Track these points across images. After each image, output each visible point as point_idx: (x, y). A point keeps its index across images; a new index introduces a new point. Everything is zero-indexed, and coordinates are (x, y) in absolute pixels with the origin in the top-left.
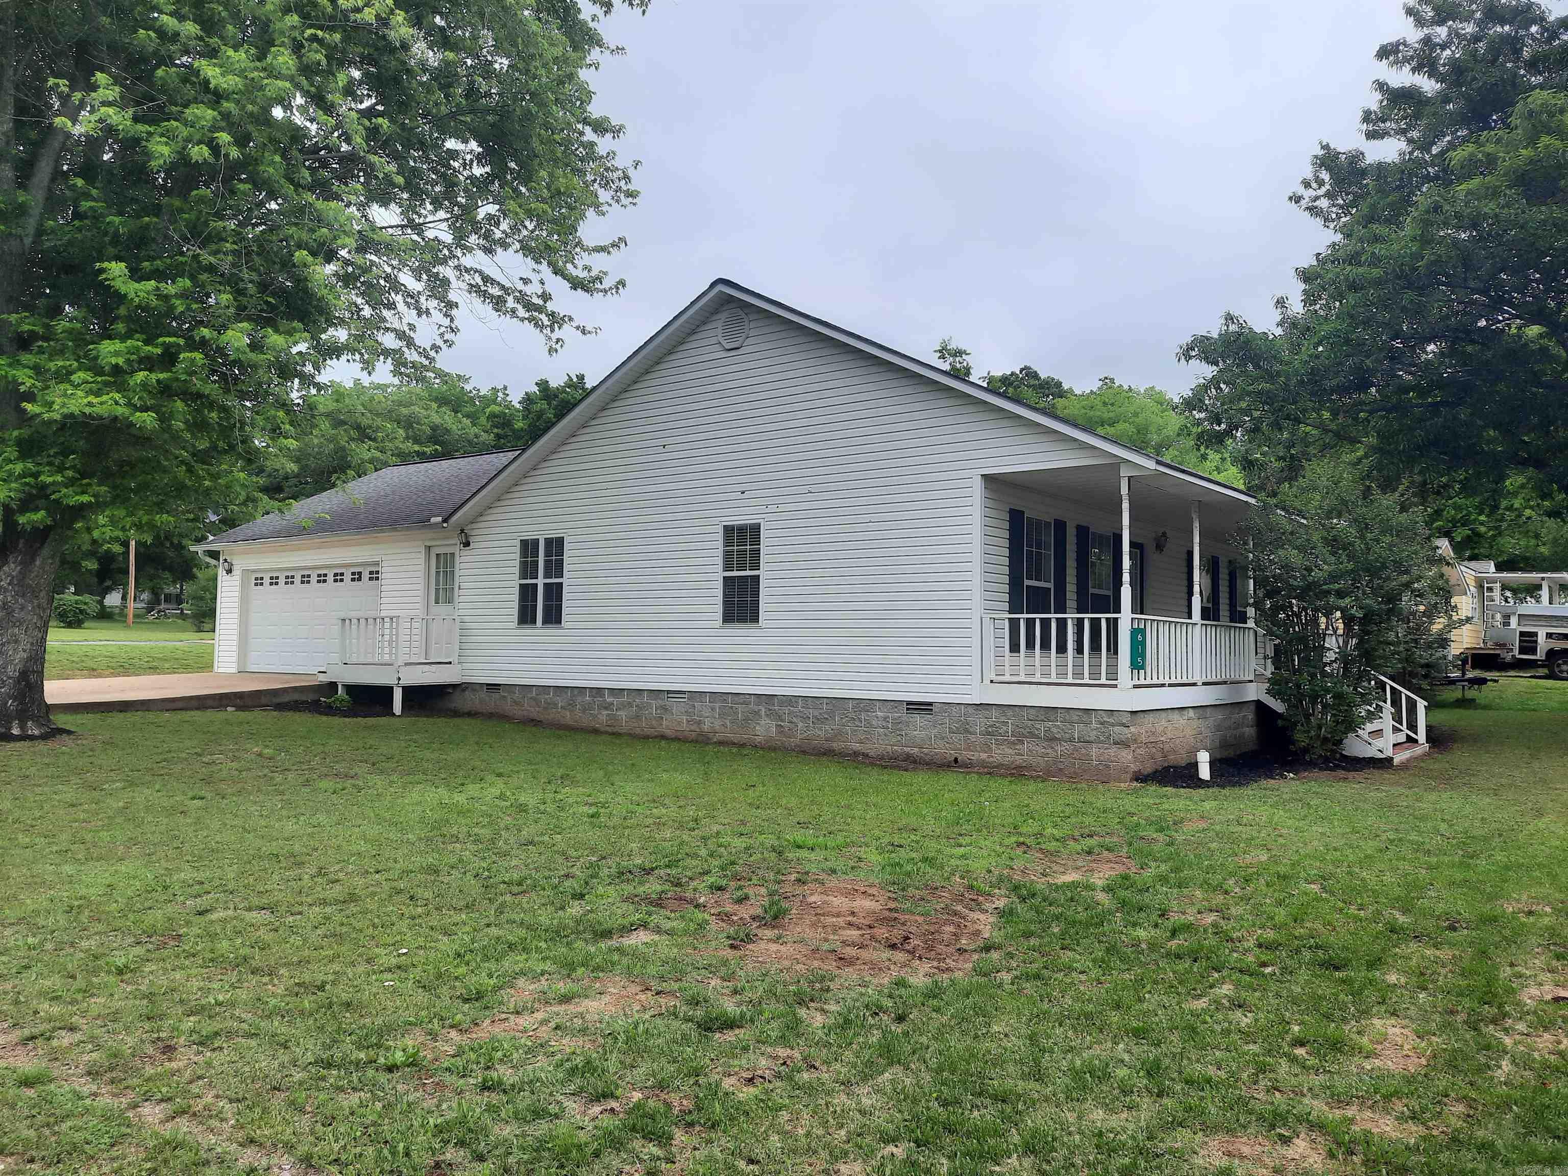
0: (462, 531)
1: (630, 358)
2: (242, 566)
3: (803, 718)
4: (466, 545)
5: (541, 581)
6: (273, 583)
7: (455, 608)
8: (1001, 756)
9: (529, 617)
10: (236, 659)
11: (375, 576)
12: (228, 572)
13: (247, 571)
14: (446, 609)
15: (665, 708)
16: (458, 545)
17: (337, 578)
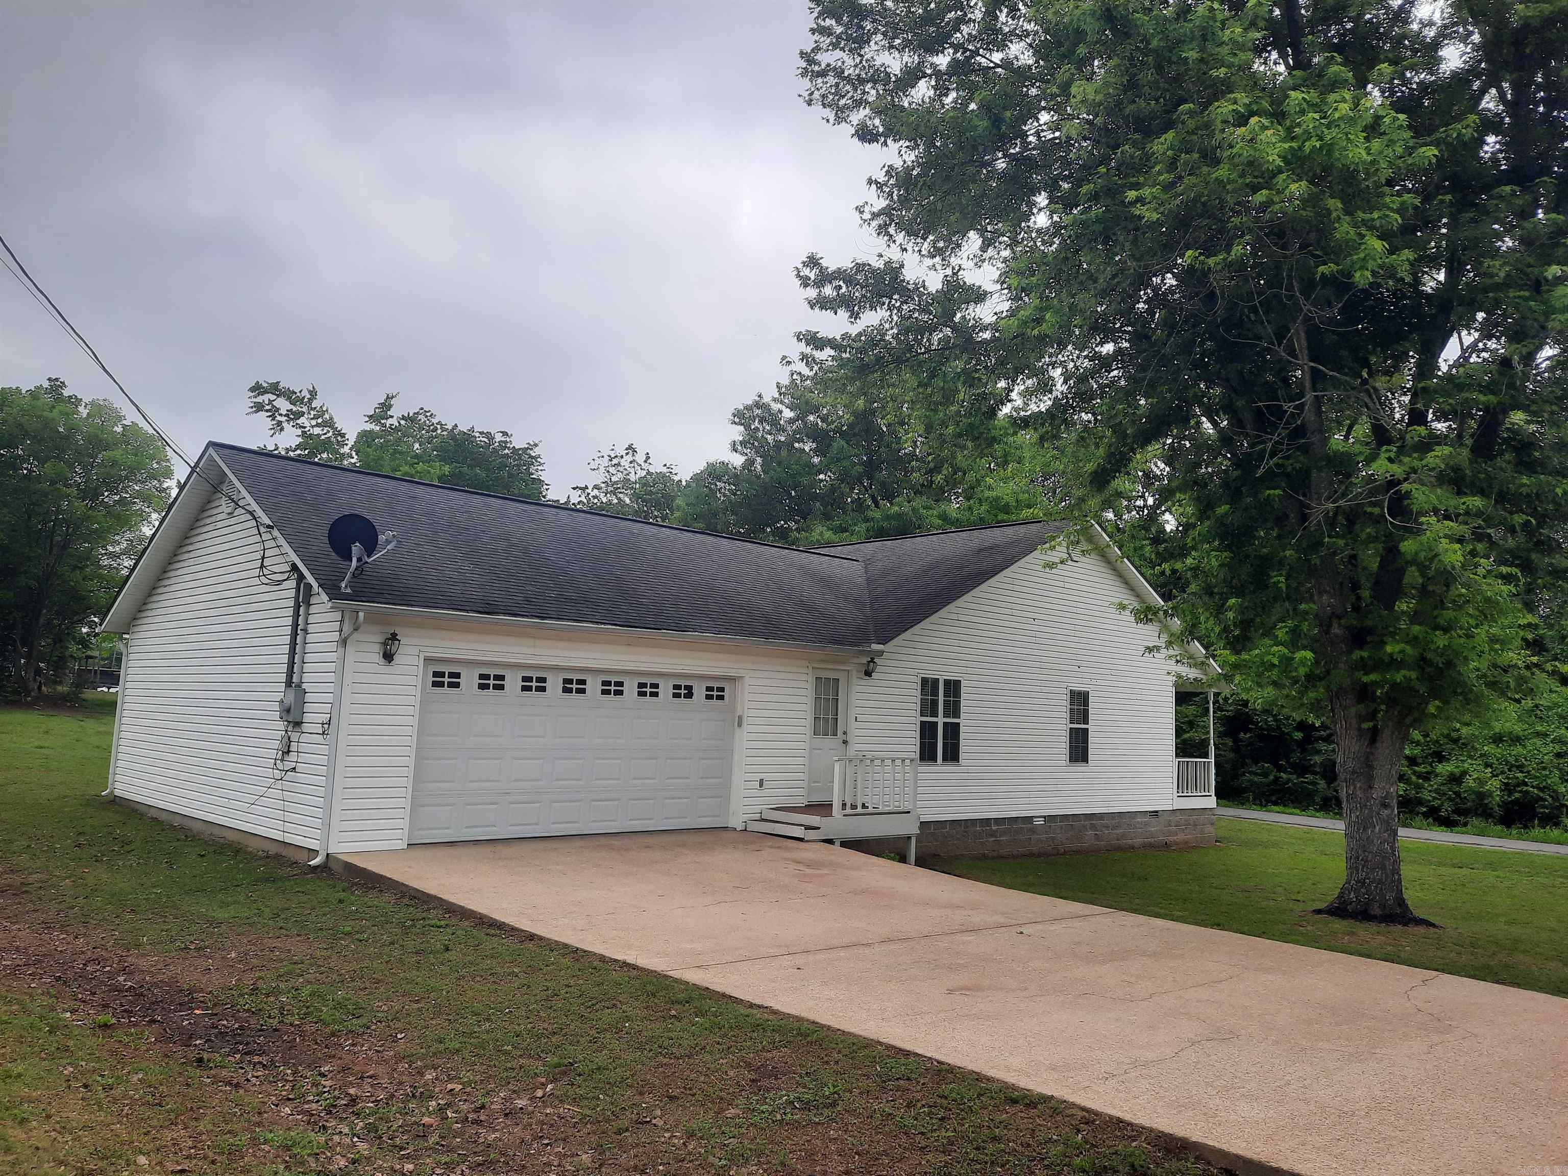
0: (873, 659)
2: (422, 649)
3: (1107, 827)
4: (868, 674)
5: (941, 720)
6: (486, 687)
7: (845, 742)
8: (1180, 837)
9: (927, 754)
10: (405, 823)
11: (716, 693)
12: (388, 657)
13: (426, 659)
14: (830, 742)
15: (1033, 830)
16: (854, 672)
17: (644, 690)
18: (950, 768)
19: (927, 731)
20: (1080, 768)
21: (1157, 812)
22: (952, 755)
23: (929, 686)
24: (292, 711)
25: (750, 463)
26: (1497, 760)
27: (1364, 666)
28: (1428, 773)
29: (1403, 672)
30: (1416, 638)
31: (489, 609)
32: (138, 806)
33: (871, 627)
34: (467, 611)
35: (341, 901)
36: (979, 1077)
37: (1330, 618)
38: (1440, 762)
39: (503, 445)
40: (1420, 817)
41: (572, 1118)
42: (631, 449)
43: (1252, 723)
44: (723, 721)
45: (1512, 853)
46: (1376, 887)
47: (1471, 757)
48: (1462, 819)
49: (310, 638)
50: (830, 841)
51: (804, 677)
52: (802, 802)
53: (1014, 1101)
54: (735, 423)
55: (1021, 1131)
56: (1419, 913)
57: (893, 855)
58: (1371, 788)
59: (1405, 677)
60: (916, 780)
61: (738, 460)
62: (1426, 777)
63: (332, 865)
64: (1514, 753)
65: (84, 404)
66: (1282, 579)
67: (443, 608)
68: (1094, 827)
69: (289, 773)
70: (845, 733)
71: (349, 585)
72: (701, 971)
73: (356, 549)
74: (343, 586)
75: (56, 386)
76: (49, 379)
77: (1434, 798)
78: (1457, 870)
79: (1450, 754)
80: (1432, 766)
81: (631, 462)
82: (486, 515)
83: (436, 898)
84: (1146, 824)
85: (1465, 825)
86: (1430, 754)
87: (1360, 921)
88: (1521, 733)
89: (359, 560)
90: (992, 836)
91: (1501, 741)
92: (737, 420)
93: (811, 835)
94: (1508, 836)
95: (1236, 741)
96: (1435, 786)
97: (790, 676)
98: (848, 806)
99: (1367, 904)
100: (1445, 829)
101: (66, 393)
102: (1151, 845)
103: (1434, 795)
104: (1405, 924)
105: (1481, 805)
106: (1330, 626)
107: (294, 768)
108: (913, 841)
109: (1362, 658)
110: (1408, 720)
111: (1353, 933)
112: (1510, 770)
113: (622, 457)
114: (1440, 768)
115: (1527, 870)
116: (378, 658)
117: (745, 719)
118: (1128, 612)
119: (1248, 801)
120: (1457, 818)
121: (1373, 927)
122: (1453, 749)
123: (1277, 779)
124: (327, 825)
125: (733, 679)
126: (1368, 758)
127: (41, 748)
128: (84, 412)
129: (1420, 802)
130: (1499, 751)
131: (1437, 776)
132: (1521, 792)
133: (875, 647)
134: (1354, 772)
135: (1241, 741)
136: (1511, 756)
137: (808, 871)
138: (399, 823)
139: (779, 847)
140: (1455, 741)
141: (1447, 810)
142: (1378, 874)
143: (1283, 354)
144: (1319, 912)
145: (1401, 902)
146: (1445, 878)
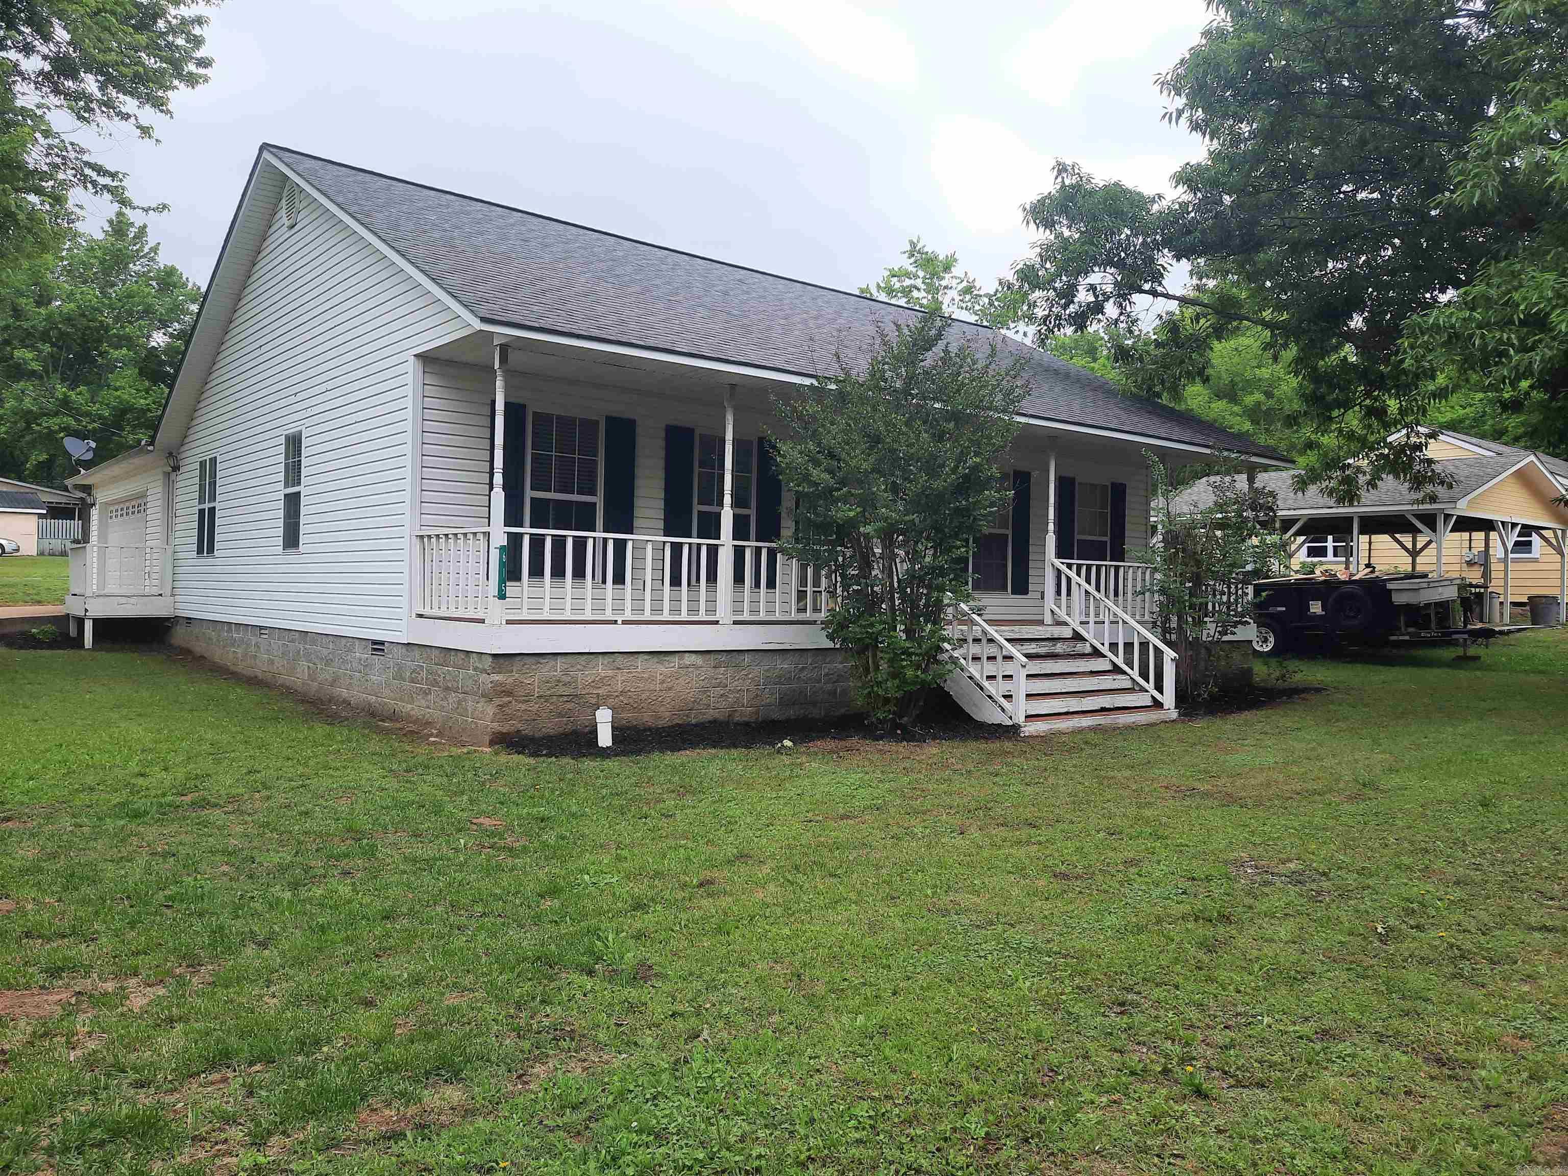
0: (170, 454)
1: (224, 248)
3: (320, 659)
4: (177, 469)
5: (207, 506)
8: (418, 707)
9: (201, 546)
15: (258, 646)
18: (210, 560)
21: (382, 643)
23: (203, 469)
68: (307, 655)
84: (367, 665)
90: (233, 645)
102: (371, 710)
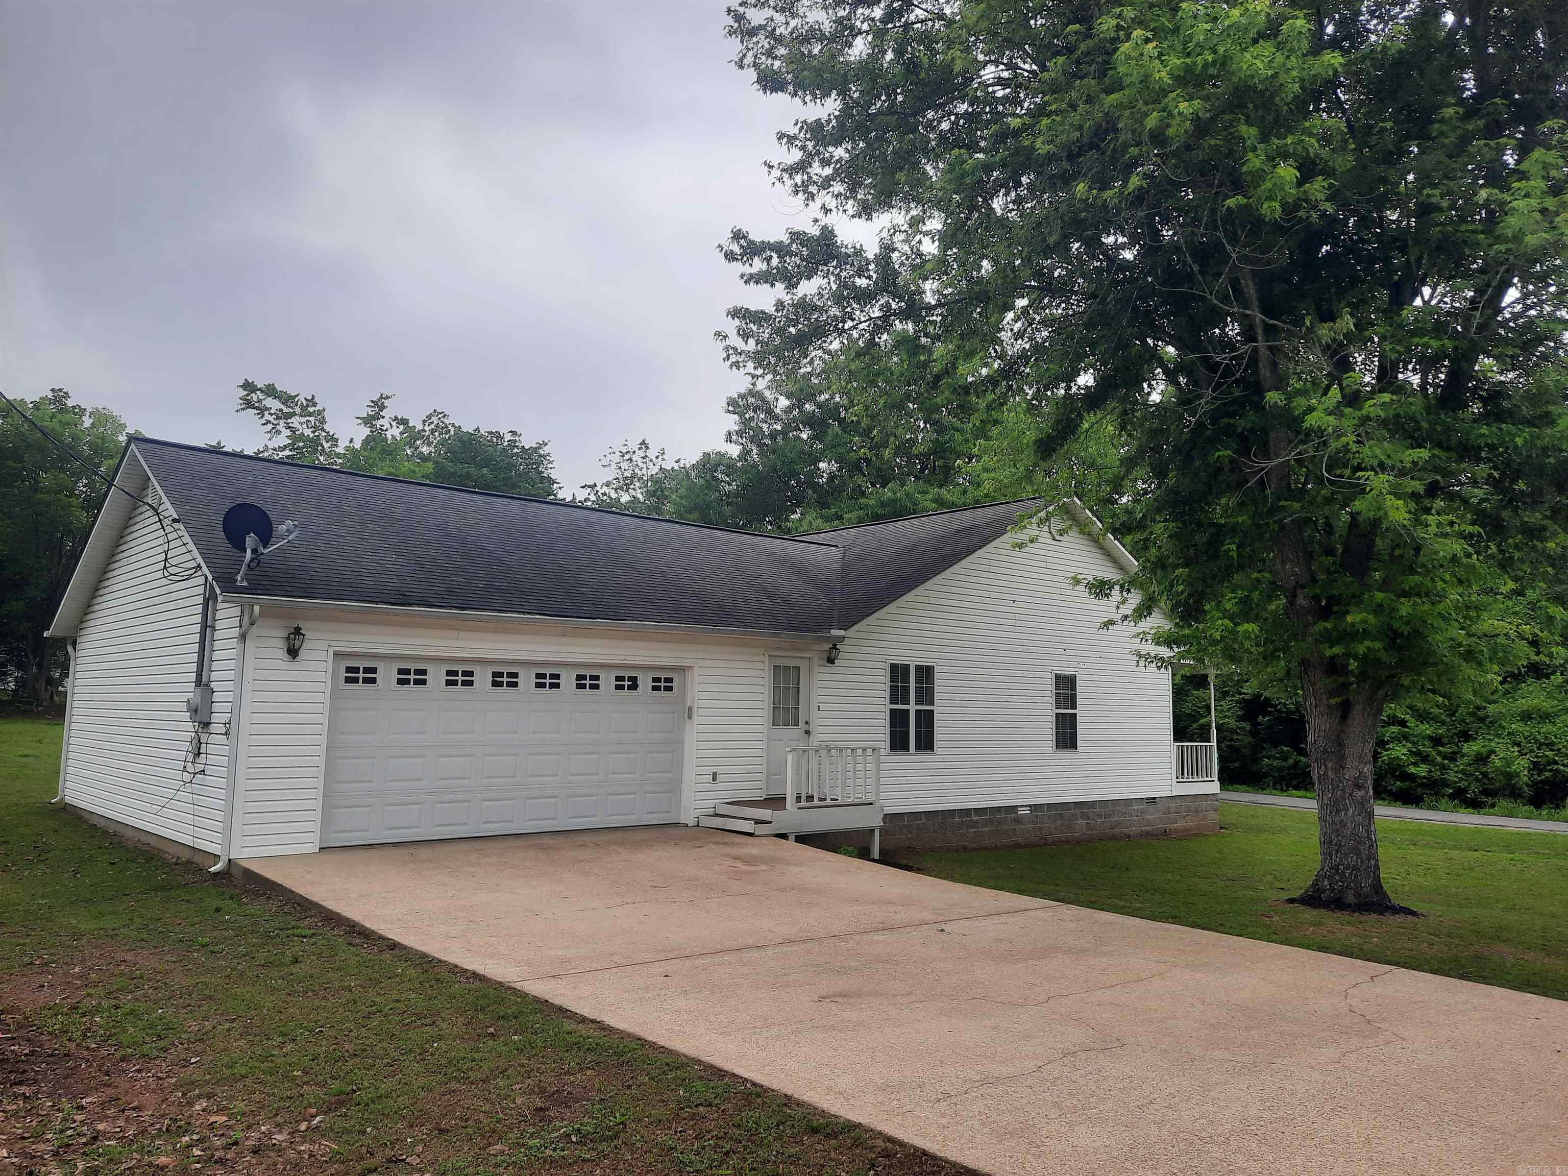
0: (835, 646)
2: (332, 643)
3: (1100, 816)
4: (831, 661)
5: (912, 707)
6: (406, 682)
7: (807, 732)
8: (1181, 824)
9: (898, 743)
10: (316, 827)
11: (663, 684)
12: (293, 653)
13: (336, 654)
14: (792, 733)
15: (1018, 820)
16: (816, 660)
17: (583, 682)
18: (925, 757)
19: (898, 720)
20: (1066, 756)
21: (1154, 798)
22: (926, 743)
23: (898, 673)
24: (199, 712)
25: (746, 453)
26: (1525, 738)
27: (1330, 638)
28: (1454, 753)
29: (1367, 643)
30: (1380, 606)
31: (403, 600)
32: (83, 813)
33: (836, 613)
34: (377, 603)
35: (218, 910)
36: (788, 1101)
37: (1295, 588)
38: (1466, 741)
39: (513, 444)
40: (1446, 799)
41: (322, 1156)
42: (644, 444)
43: (1271, 706)
44: (673, 713)
45: (1536, 834)
46: (1351, 873)
47: (1499, 736)
48: (1490, 800)
49: (217, 635)
50: (783, 836)
51: (761, 666)
52: (759, 795)
53: (815, 1131)
54: (729, 411)
55: (809, 1167)
56: (1396, 900)
57: (851, 849)
58: (1343, 768)
59: (1368, 648)
60: (878, 770)
61: (734, 451)
62: (1452, 757)
63: (234, 871)
64: (1543, 730)
65: (88, 414)
66: (1234, 547)
67: (349, 600)
68: (1085, 816)
69: (198, 776)
70: (807, 723)
71: (245, 578)
72: (553, 981)
73: (251, 540)
74: (239, 579)
75: (59, 397)
76: (52, 390)
77: (1461, 779)
78: (1470, 853)
79: (1477, 733)
80: (1458, 746)
81: (643, 458)
82: (427, 506)
83: (317, 905)
84: (1143, 812)
85: (1493, 806)
86: (1456, 734)
87: (1333, 911)
88: (1550, 710)
89: (254, 551)
90: (972, 827)
91: (1530, 718)
92: (731, 408)
93: (762, 829)
94: (1540, 817)
95: (1255, 724)
96: (1462, 767)
97: (748, 665)
98: (804, 798)
99: (1341, 891)
100: (1472, 811)
101: (70, 403)
102: (1148, 834)
103: (1460, 776)
104: (1381, 913)
105: (1509, 785)
106: (1294, 596)
107: (203, 771)
108: (877, 834)
109: (1325, 628)
110: (1381, 693)
111: (1320, 924)
112: (1539, 749)
113: (634, 452)
114: (1465, 748)
115: (1547, 852)
116: (282, 654)
117: (695, 710)
118: (1081, 588)
119: (1268, 786)
120: (1484, 799)
121: (1344, 916)
122: (1480, 728)
123: (1296, 763)
124: (229, 829)
125: (682, 670)
126: (1338, 736)
127: (26, 756)
128: (87, 422)
129: (1445, 783)
130: (1528, 728)
131: (1463, 756)
132: (1551, 770)
133: (835, 632)
134: (1325, 751)
135: (1260, 724)
136: (1539, 732)
137: (744, 867)
138: (310, 826)
139: (725, 844)
140: (1482, 720)
141: (1474, 792)
142: (1352, 860)
143: (1215, 302)
144: (1291, 901)
145: (1378, 888)
146: (1454, 862)
